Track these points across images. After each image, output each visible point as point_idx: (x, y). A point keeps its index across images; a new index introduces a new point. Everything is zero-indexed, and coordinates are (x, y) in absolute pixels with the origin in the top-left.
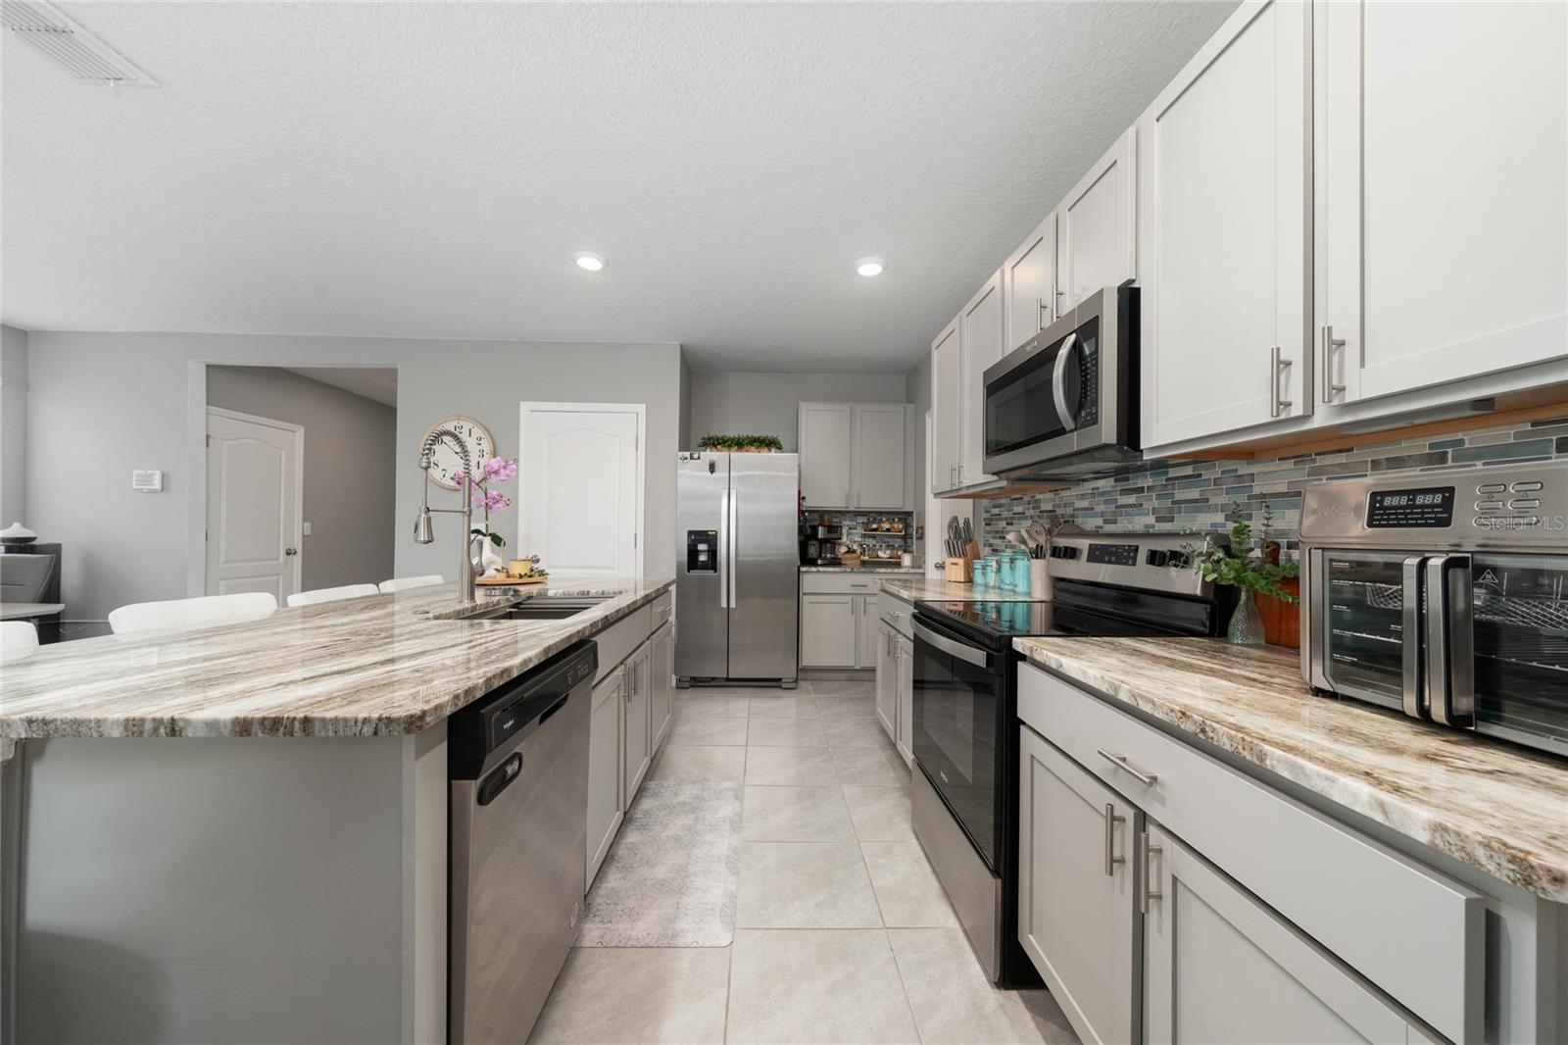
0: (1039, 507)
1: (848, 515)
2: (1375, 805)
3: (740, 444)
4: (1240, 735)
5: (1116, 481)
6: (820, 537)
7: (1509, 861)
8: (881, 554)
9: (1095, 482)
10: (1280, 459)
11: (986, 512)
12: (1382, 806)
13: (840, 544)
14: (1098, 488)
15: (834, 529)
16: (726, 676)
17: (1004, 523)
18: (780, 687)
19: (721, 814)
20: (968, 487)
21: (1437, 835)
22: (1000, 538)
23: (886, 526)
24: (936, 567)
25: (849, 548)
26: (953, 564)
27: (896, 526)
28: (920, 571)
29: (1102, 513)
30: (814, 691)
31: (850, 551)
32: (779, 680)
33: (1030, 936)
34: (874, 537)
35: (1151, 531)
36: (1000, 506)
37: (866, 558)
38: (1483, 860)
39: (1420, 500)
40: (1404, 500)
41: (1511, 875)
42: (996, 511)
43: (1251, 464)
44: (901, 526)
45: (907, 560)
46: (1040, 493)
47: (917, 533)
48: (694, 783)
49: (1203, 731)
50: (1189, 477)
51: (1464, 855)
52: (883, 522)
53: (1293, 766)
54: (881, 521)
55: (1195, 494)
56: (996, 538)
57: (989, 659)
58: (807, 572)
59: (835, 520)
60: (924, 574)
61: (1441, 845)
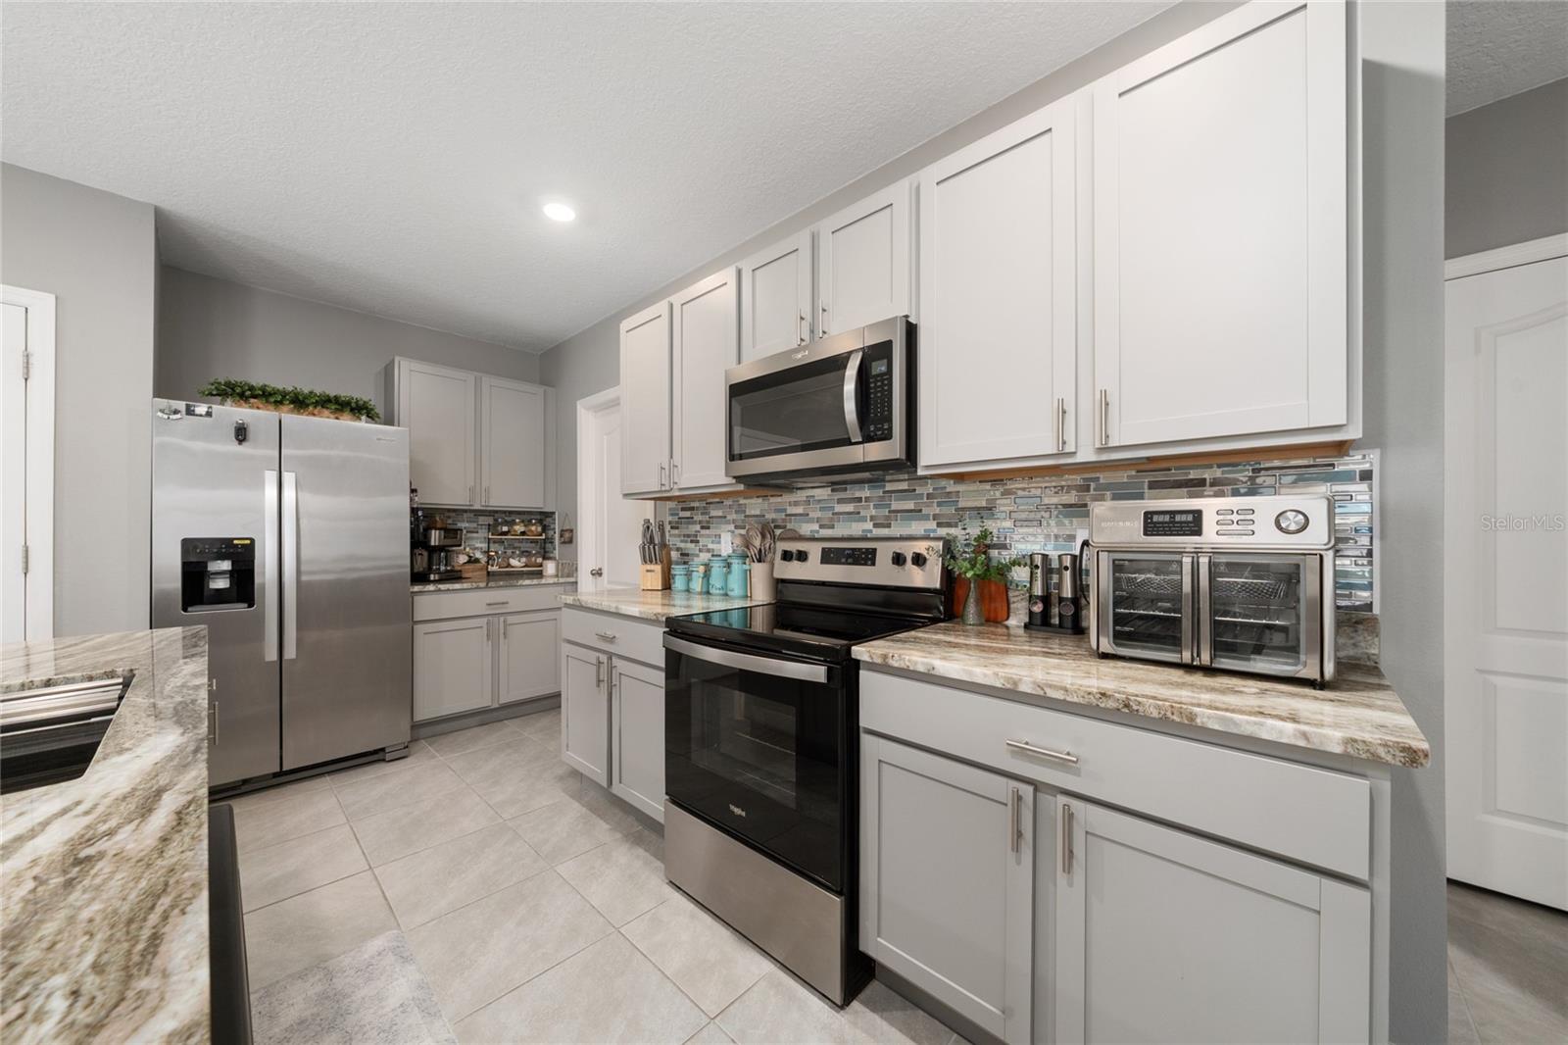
0: (745, 512)
1: (465, 515)
2: (1298, 735)
3: (300, 402)
4: (1167, 703)
5: (833, 490)
6: (433, 544)
7: (1401, 751)
8: (514, 562)
9: (810, 490)
10: (980, 482)
11: (672, 515)
12: (1305, 735)
13: (458, 553)
14: (813, 496)
15: (453, 534)
16: (278, 770)
17: (698, 527)
18: (384, 760)
19: (393, 1002)
20: (681, 489)
21: (1349, 746)
22: (692, 542)
23: (519, 528)
24: (593, 574)
25: (470, 557)
26: (648, 571)
27: (533, 528)
28: (572, 580)
29: (818, 518)
30: (437, 751)
31: (472, 561)
32: (383, 750)
33: (879, 939)
34: (501, 542)
35: (869, 535)
36: (692, 509)
37: (495, 568)
38: (1383, 755)
39: (1178, 518)
40: (1167, 518)
41: (1403, 760)
42: (683, 514)
43: (959, 483)
44: (539, 529)
45: (550, 568)
46: (745, 498)
47: (561, 536)
48: (301, 976)
49: (1127, 706)
50: (905, 491)
51: (1369, 755)
52: (515, 524)
53: (1223, 719)
54: (513, 523)
55: (910, 505)
56: (686, 542)
57: (830, 673)
58: (421, 593)
59: (450, 521)
60: (576, 583)
61: (1352, 752)
